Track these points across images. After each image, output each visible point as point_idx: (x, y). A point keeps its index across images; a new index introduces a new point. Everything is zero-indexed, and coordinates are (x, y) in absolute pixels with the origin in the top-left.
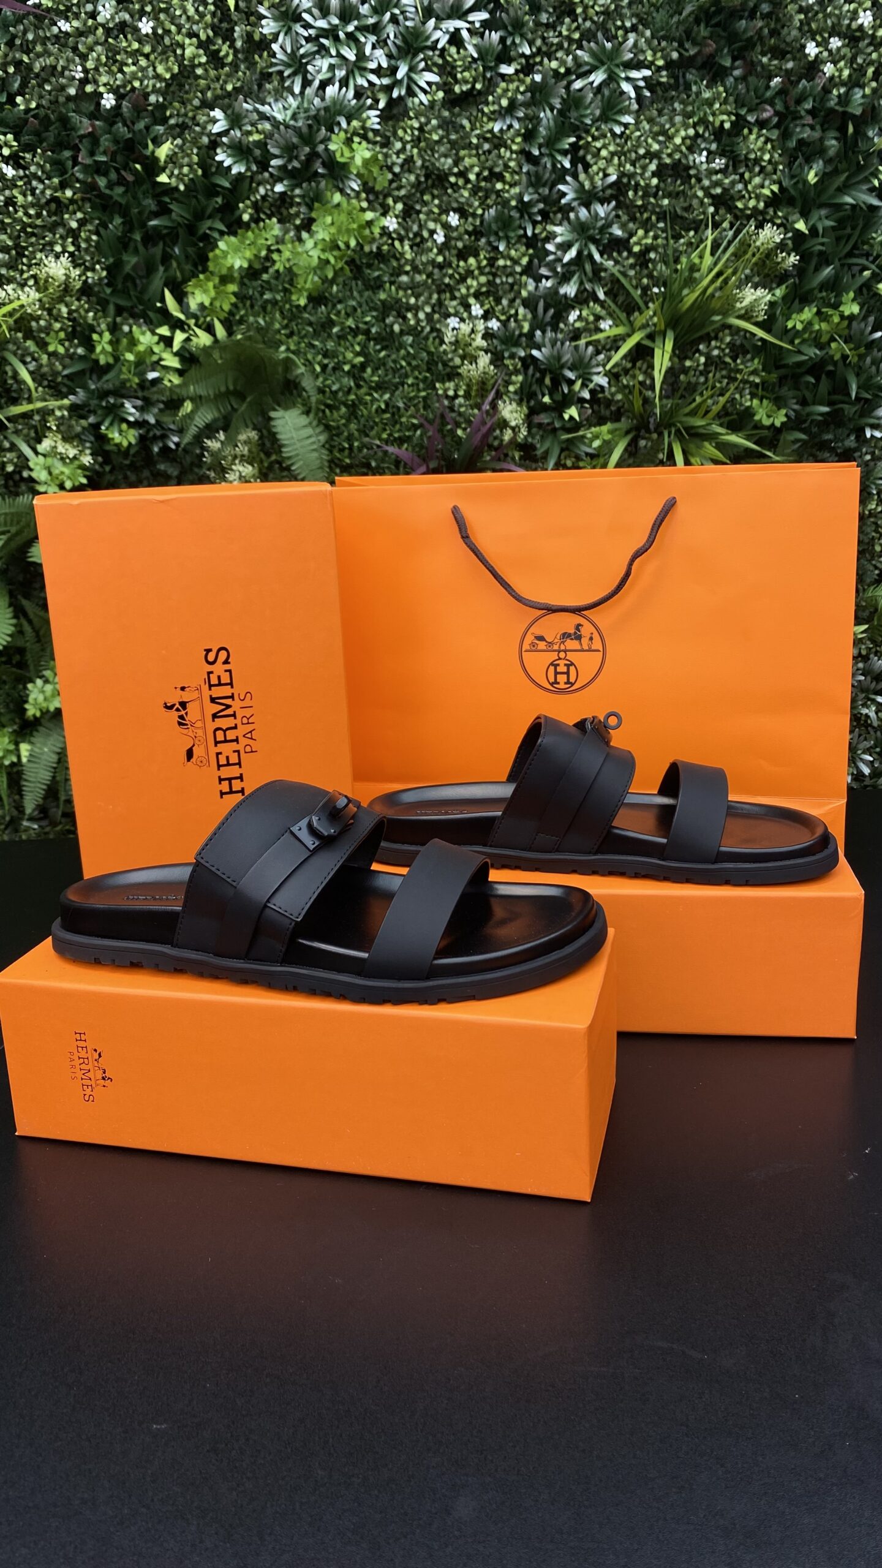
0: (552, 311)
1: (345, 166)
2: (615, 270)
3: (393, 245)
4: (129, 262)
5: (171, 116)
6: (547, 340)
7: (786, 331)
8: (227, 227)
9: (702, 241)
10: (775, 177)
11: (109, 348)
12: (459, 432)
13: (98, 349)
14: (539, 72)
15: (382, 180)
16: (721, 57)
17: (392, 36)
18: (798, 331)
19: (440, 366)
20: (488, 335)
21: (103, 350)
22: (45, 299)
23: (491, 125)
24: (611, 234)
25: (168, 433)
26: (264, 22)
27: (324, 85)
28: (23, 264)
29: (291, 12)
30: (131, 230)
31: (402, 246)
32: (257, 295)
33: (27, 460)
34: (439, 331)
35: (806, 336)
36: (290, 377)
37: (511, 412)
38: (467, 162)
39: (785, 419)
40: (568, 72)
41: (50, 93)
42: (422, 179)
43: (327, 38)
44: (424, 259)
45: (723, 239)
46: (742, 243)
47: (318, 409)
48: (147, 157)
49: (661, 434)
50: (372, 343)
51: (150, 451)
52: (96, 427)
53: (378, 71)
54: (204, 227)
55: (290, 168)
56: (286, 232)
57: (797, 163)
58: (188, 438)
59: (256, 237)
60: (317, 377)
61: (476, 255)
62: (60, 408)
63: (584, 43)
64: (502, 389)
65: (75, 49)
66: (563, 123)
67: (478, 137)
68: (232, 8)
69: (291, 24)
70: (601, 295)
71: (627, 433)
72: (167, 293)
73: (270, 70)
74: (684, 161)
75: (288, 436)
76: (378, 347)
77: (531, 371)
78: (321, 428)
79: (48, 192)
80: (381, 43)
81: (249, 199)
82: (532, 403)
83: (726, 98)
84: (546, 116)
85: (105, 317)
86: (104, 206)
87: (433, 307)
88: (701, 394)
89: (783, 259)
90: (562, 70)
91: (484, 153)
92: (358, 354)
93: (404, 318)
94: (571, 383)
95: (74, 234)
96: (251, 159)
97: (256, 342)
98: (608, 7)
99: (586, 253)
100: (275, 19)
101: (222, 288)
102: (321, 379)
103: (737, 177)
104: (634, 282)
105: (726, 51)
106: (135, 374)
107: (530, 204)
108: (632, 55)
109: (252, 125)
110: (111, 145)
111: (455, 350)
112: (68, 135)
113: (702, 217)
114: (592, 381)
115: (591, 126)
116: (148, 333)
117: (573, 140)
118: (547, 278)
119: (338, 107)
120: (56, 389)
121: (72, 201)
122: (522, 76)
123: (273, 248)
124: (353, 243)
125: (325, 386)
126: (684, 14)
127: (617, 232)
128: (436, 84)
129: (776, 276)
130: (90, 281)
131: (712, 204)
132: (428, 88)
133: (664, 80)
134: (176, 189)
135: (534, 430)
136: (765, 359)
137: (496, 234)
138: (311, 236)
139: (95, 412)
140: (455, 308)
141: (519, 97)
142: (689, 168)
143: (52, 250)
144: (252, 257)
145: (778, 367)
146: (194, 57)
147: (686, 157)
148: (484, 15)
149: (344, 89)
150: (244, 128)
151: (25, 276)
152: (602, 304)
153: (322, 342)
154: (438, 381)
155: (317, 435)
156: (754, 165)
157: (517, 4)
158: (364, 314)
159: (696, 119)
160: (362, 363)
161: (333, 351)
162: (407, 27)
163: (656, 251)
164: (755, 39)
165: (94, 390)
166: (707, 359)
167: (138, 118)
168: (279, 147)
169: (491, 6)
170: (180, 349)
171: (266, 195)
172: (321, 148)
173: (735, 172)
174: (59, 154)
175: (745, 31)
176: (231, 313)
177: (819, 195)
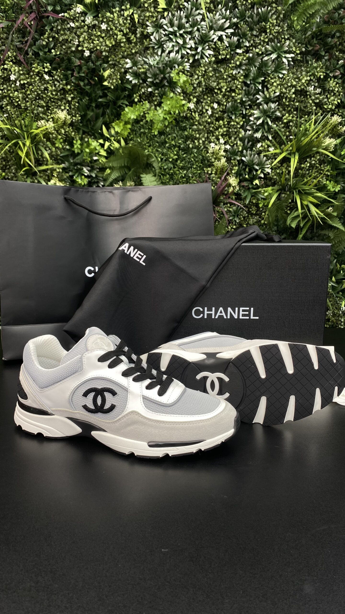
0: (251, 143)
1: (175, 83)
2: (276, 129)
3: (191, 114)
4: (89, 114)
5: (110, 61)
6: (248, 154)
7: (341, 155)
8: (129, 103)
9: (310, 120)
10: (339, 97)
11: (79, 147)
12: (212, 187)
13: (75, 146)
14: (251, 53)
15: (190, 89)
16: (321, 51)
17: (197, 36)
19: (206, 162)
20: (226, 151)
21: (77, 147)
22: (56, 127)
23: (231, 72)
24: (276, 115)
25: (99, 181)
26: (148, 28)
27: (170, 52)
28: (49, 113)
29: (159, 25)
30: (91, 103)
31: (195, 115)
32: (138, 130)
34: (207, 148)
36: (149, 162)
37: (233, 181)
38: (222, 84)
39: (340, 189)
40: (263, 53)
41: (65, 49)
42: (204, 90)
43: (172, 35)
44: (203, 120)
45: (318, 120)
46: (326, 121)
47: (158, 175)
48: (100, 75)
49: (291, 192)
50: (181, 151)
52: (72, 177)
53: (191, 49)
54: (120, 103)
55: (155, 82)
56: (151, 106)
58: (108, 183)
59: (140, 108)
61: (223, 120)
62: (59, 168)
63: (270, 43)
64: (229, 172)
65: (76, 33)
66: (259, 72)
67: (227, 75)
68: (137, 22)
69: (159, 29)
70: (270, 138)
72: (104, 127)
73: (150, 46)
74: (305, 89)
75: (147, 184)
76: (183, 153)
77: (241, 165)
78: (159, 182)
79: (61, 86)
80: (193, 38)
81: (138, 93)
82: (241, 178)
83: (322, 67)
84: (254, 70)
85: (78, 135)
86: (82, 92)
87: (205, 139)
88: (307, 178)
89: (341, 128)
90: (260, 53)
91: (228, 82)
92: (175, 155)
93: (194, 142)
94: (257, 171)
95: (69, 102)
96: (140, 78)
97: (137, 147)
98: (279, 30)
99: (266, 121)
100: (153, 27)
101: (126, 126)
102: (160, 164)
103: (325, 96)
104: (283, 134)
105: (322, 49)
106: (89, 157)
107: (245, 102)
108: (287, 48)
109: (141, 65)
110: (86, 70)
111: (212, 156)
112: (70, 65)
113: (311, 110)
114: (265, 171)
115: (271, 74)
116: (95, 142)
117: (263, 79)
118: (249, 130)
119: (175, 61)
120: (57, 161)
121: (70, 90)
122: (245, 54)
123: (145, 112)
124: (177, 112)
125: (162, 167)
126: (307, 35)
127: (278, 114)
128: (212, 55)
129: (337, 135)
130: (74, 121)
131: (315, 106)
132: (209, 56)
133: (299, 58)
134: (110, 88)
135: (241, 188)
136: (332, 166)
137: (231, 112)
138: (160, 109)
139: (72, 171)
140: (214, 139)
141: (243, 61)
142: (307, 92)
143: (60, 108)
144: (138, 115)
145: (336, 169)
146: (121, 40)
147: (306, 88)
148: (232, 31)
149: (177, 54)
150: (138, 67)
151: (49, 117)
152: (271, 141)
153: (161, 149)
154: (205, 168)
156: (331, 92)
157: (244, 27)
158: (178, 140)
159: (311, 74)
160: (176, 158)
161: (166, 153)
162: (203, 33)
163: (293, 122)
164: (334, 45)
165: (72, 163)
166: (310, 164)
167: (98, 61)
168: (151, 74)
169: (235, 27)
170: (107, 149)
171: (145, 92)
172: (167, 75)
173: (324, 94)
174: (67, 72)
175: (330, 42)
176: (128, 136)
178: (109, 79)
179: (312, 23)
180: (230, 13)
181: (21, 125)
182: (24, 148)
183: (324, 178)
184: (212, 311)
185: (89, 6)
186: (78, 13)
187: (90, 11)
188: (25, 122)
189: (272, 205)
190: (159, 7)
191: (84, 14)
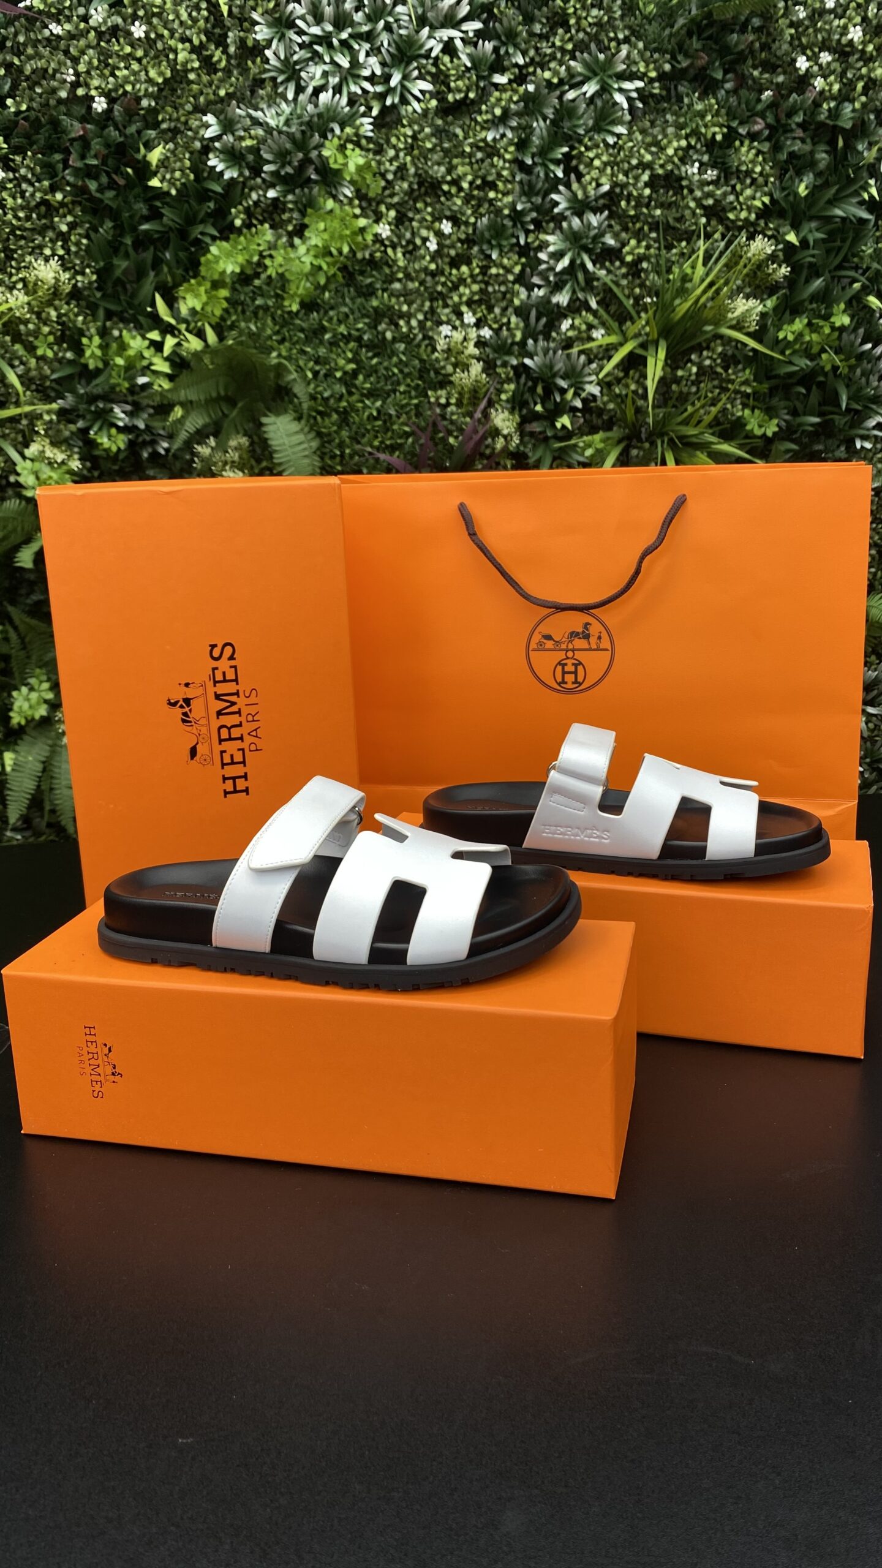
0: (544, 320)
1: (338, 173)
2: (608, 280)
3: (385, 252)
4: (119, 266)
5: (163, 121)
6: (539, 348)
7: (777, 341)
8: (219, 232)
9: (693, 252)
10: (766, 189)
11: (98, 353)
12: (451, 440)
13: (88, 353)
14: (532, 82)
15: (376, 187)
16: (713, 70)
17: (386, 44)
18: (789, 342)
19: (432, 374)
20: (480, 343)
21: (93, 353)
22: (34, 303)
23: (483, 134)
24: (603, 243)
25: (156, 438)
26: (257, 28)
27: (317, 91)
28: (12, 267)
29: (284, 18)
30: (121, 235)
31: (395, 254)
32: (248, 300)
33: (15, 464)
34: (431, 338)
35: (797, 347)
36: (282, 383)
37: (503, 420)
38: (461, 170)
39: (776, 429)
40: (561, 82)
41: (40, 95)
42: (416, 187)
43: (320, 45)
44: (417, 266)
45: (715, 250)
46: (734, 254)
47: (310, 416)
48: (138, 162)
49: (653, 444)
50: (364, 350)
51: (140, 456)
52: (85, 431)
53: (371, 79)
54: (196, 231)
55: (283, 173)
56: (279, 237)
57: (787, 176)
58: (178, 444)
59: (248, 241)
60: (309, 383)
61: (469, 263)
62: (49, 412)
63: (578, 54)
64: (493, 396)
65: (66, 52)
66: (556, 133)
67: (471, 145)
68: (226, 14)
69: (285, 31)
70: (593, 304)
71: (619, 442)
72: (158, 298)
73: (264, 76)
74: (676, 172)
75: (281, 441)
77: (523, 380)
78: (313, 434)
79: (38, 195)
80: (375, 51)
81: (241, 204)
82: (524, 411)
83: (718, 111)
84: (539, 126)
85: (95, 321)
86: (95, 209)
87: (425, 314)
88: (693, 404)
89: (774, 270)
90: (555, 80)
91: (477, 162)
92: (350, 361)
93: (397, 325)
94: (563, 392)
95: (64, 237)
96: (244, 164)
97: (248, 347)
98: (601, 19)
99: (578, 262)
100: (269, 25)
101: (214, 293)
102: (312, 386)
103: (729, 189)
104: (627, 292)
105: (717, 64)
106: (124, 379)
107: (522, 213)
108: (625, 67)
109: (245, 130)
110: (102, 148)
111: (447, 359)
112: (59, 138)
113: (694, 227)
114: (584, 390)
115: (584, 136)
116: (139, 338)
117: (566, 149)
118: (539, 287)
119: (331, 113)
120: (44, 392)
121: (62, 204)
122: (515, 85)
123: (265, 254)
124: (346, 249)
125: (317, 393)
126: (676, 27)
127: (610, 241)
128: (430, 92)
129: (766, 288)
130: (80, 284)
131: (704, 215)
132: (421, 97)
133: (656, 91)
134: (168, 193)
135: (527, 439)
136: (756, 369)
137: (489, 242)
138: (304, 243)
139: (83, 417)
140: (447, 315)
141: (512, 106)
142: (681, 179)
143: (42, 254)
144: (244, 263)
145: (769, 378)
146: (187, 62)
147: (679, 169)
148: (478, 25)
149: (338, 96)
150: (237, 133)
151: (14, 279)
152: (595, 313)
153: (313, 349)
154: (430, 389)
155: (309, 441)
156: (745, 177)
157: (511, 15)
158: (356, 321)
159: (688, 131)
160: (354, 370)
161: (325, 358)
162: (401, 35)
163: (649, 261)
164: (747, 52)
165: (82, 395)
166: (699, 369)
167: (130, 122)
168: (272, 153)
169: (485, 15)
170: (171, 354)
171: (259, 200)
172: (314, 154)
173: (727, 184)
174: (49, 157)
175: (737, 44)
176: (222, 318)
177: (810, 207)
178: (162, 170)
183: (738, 401)
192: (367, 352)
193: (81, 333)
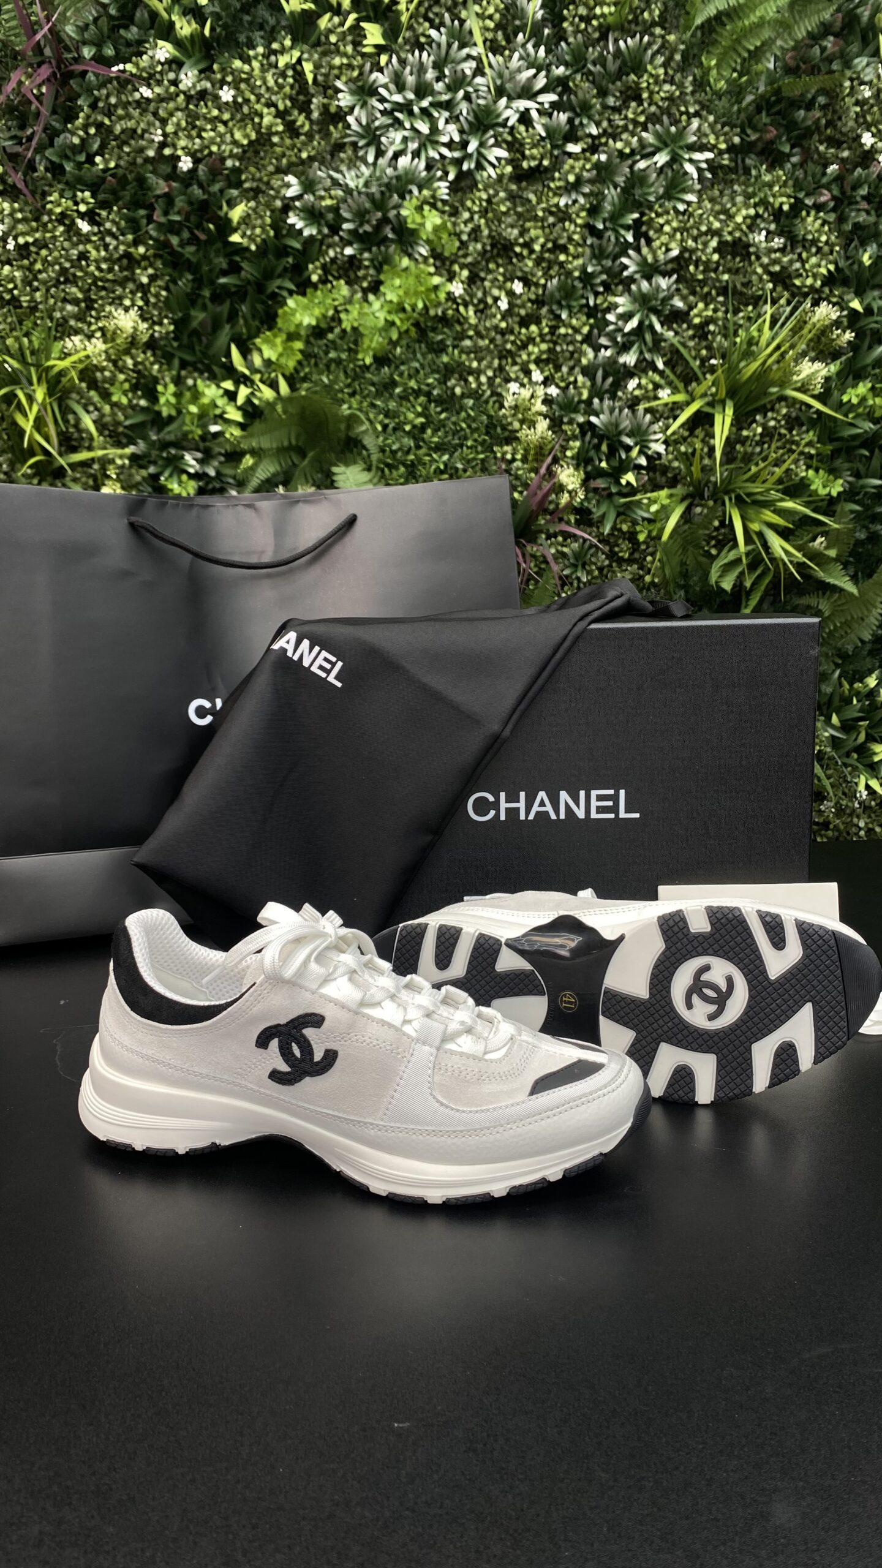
0: (610, 380)
1: (414, 233)
2: (675, 341)
3: (457, 310)
4: (196, 317)
5: (245, 181)
6: (605, 407)
7: (841, 403)
8: (297, 286)
9: (759, 316)
10: (831, 257)
11: (173, 400)
12: (516, 495)
13: (162, 400)
14: (604, 152)
15: (451, 246)
16: (781, 143)
17: (465, 112)
18: (853, 405)
19: (499, 430)
20: (548, 401)
21: (167, 402)
22: (111, 351)
23: (556, 200)
24: (672, 306)
25: (224, 485)
26: (340, 95)
27: (396, 156)
28: (91, 316)
29: (367, 87)
30: (200, 288)
31: (467, 312)
32: (321, 353)
34: (500, 395)
35: (861, 410)
36: (352, 434)
37: (569, 477)
38: (533, 233)
39: (841, 489)
40: (633, 152)
41: (128, 154)
42: (488, 248)
43: (401, 112)
44: (488, 324)
45: (781, 316)
46: (799, 319)
47: (378, 468)
48: (220, 218)
49: (717, 501)
50: (433, 405)
52: (155, 477)
53: (450, 145)
54: (273, 286)
55: (361, 231)
56: (354, 292)
57: (853, 245)
59: (325, 297)
60: (378, 437)
61: (538, 322)
62: (121, 457)
63: (650, 126)
64: (559, 454)
65: (155, 114)
66: (627, 200)
67: (544, 210)
68: (310, 81)
69: (367, 98)
70: (660, 365)
72: (234, 348)
73: (347, 140)
74: (744, 239)
76: (439, 409)
77: (589, 435)
79: (122, 248)
80: (454, 119)
81: (318, 260)
82: (589, 468)
83: (785, 182)
84: (612, 194)
85: (169, 370)
86: (175, 262)
87: (494, 372)
88: (757, 464)
89: (838, 336)
90: (627, 151)
91: (549, 226)
92: (419, 415)
93: (466, 381)
94: (628, 449)
95: (144, 289)
96: (323, 222)
97: (321, 398)
98: (673, 94)
99: (647, 323)
100: (352, 93)
101: (290, 344)
102: (381, 439)
103: (796, 257)
104: (693, 353)
105: (784, 139)
106: (198, 426)
107: (592, 275)
108: (695, 138)
109: (326, 190)
110: (185, 206)
111: (514, 415)
112: (144, 195)
113: (760, 292)
114: (650, 449)
115: (655, 203)
116: (214, 387)
117: (636, 216)
118: (606, 348)
119: (410, 176)
120: (116, 436)
121: (144, 257)
122: (588, 154)
123: (340, 308)
124: (420, 305)
125: (385, 445)
126: (744, 104)
127: (678, 303)
128: (506, 159)
129: (830, 353)
130: (156, 335)
131: (771, 281)
132: (496, 163)
133: (726, 162)
134: (247, 249)
135: (591, 495)
136: (820, 430)
137: (559, 303)
138: (378, 299)
139: (154, 463)
140: (516, 372)
141: (585, 174)
142: (749, 245)
143: (121, 304)
144: (320, 316)
145: (832, 440)
146: (271, 127)
147: (746, 235)
148: (553, 97)
149: (416, 160)
150: (317, 193)
151: (93, 327)
152: (661, 373)
153: (383, 402)
154: (497, 445)
156: (811, 246)
157: (584, 88)
158: (426, 376)
159: (757, 200)
160: (422, 424)
161: (394, 411)
162: (479, 105)
163: (716, 324)
164: (813, 127)
165: (154, 442)
166: (764, 429)
167: (213, 181)
168: (351, 212)
169: (560, 89)
170: (244, 404)
171: (336, 258)
172: (392, 214)
173: (792, 251)
174: (135, 211)
175: (804, 120)
176: (296, 370)
177: (873, 276)
178: (243, 226)
179: (756, 74)
180: (548, 52)
181: (21, 348)
182: (30, 409)
183: (802, 462)
184: (518, 801)
185: (188, 45)
186: (159, 62)
187: (189, 57)
188: (30, 342)
189: (671, 536)
190: (365, 42)
191: (175, 64)
192: (436, 406)
193: (156, 381)
